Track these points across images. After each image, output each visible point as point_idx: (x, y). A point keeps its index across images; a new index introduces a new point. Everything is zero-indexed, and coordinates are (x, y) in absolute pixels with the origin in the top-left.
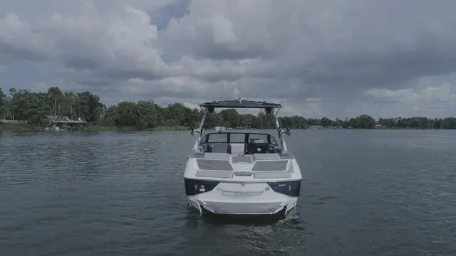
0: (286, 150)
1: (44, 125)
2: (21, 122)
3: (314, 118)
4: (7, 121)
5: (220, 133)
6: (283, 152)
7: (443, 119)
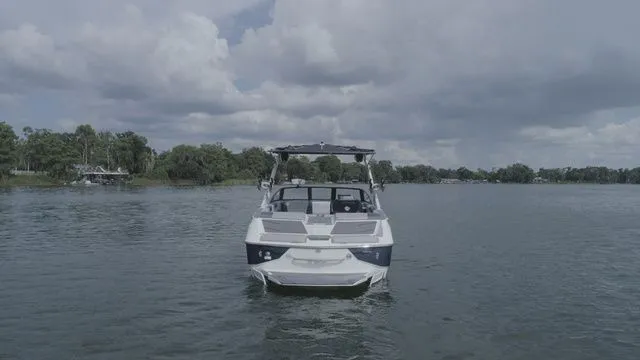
0: (379, 208)
1: (70, 177)
2: (39, 173)
3: (447, 168)
4: (20, 172)
5: (298, 187)
6: (375, 211)
7: (630, 169)
